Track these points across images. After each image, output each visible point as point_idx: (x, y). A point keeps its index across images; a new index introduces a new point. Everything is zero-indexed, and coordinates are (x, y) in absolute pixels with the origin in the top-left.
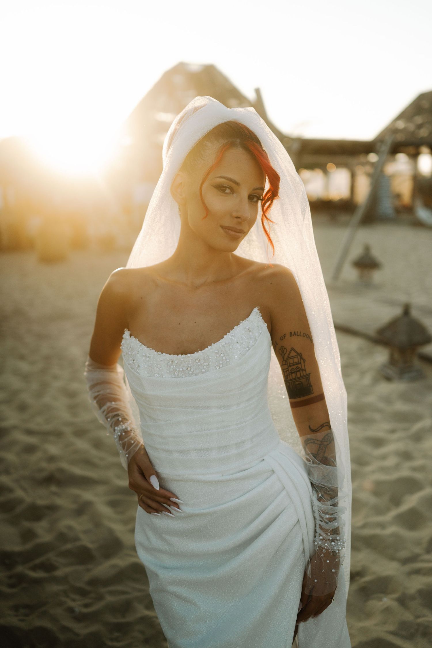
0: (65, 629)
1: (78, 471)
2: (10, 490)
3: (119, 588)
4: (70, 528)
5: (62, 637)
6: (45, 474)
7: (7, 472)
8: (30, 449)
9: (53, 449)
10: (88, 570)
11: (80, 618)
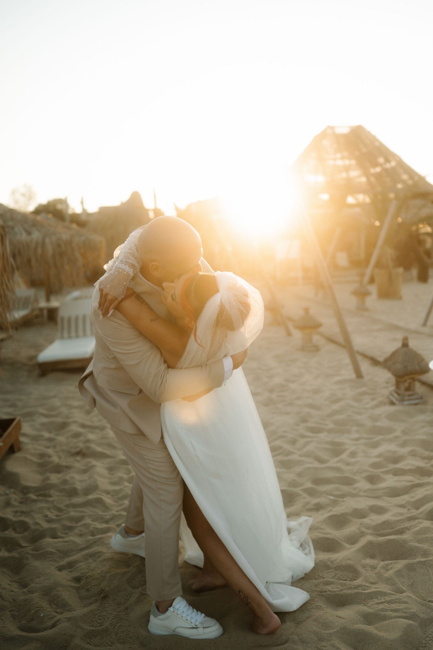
0: (37, 524)
1: (99, 449)
2: (50, 456)
3: (82, 509)
4: (72, 478)
5: (33, 527)
6: (78, 450)
7: (54, 447)
8: (77, 435)
9: (91, 436)
10: (70, 500)
11: (49, 521)
